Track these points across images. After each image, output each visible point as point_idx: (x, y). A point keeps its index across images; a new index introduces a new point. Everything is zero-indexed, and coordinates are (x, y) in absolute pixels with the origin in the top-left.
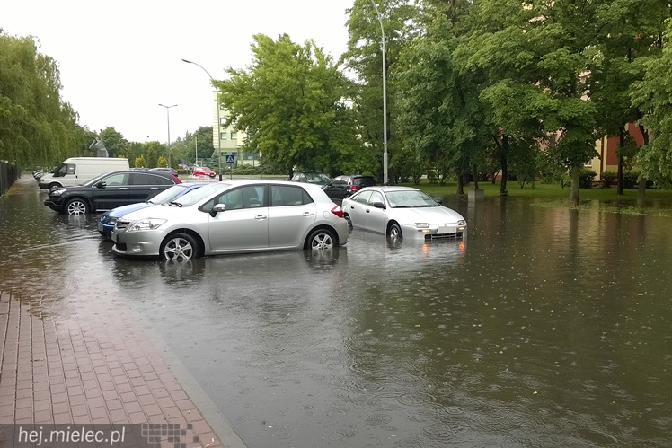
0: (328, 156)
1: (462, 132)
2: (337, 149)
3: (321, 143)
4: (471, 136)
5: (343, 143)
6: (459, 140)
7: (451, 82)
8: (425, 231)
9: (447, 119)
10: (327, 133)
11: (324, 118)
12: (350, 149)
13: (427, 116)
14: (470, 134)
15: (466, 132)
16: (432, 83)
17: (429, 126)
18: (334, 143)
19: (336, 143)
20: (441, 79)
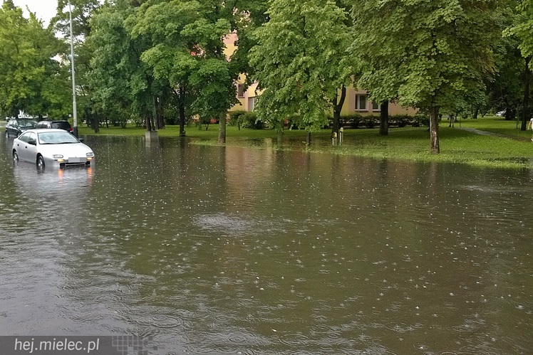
0: (40, 104)
1: (137, 84)
2: (48, 99)
3: (34, 94)
4: (143, 88)
5: (53, 93)
6: (135, 91)
7: (126, 44)
8: (60, 160)
9: (126, 74)
10: (39, 85)
11: (35, 72)
12: (59, 98)
13: (111, 72)
14: (143, 86)
15: (140, 85)
16: (111, 45)
17: (111, 80)
18: (45, 93)
19: (46, 93)
20: (119, 42)
